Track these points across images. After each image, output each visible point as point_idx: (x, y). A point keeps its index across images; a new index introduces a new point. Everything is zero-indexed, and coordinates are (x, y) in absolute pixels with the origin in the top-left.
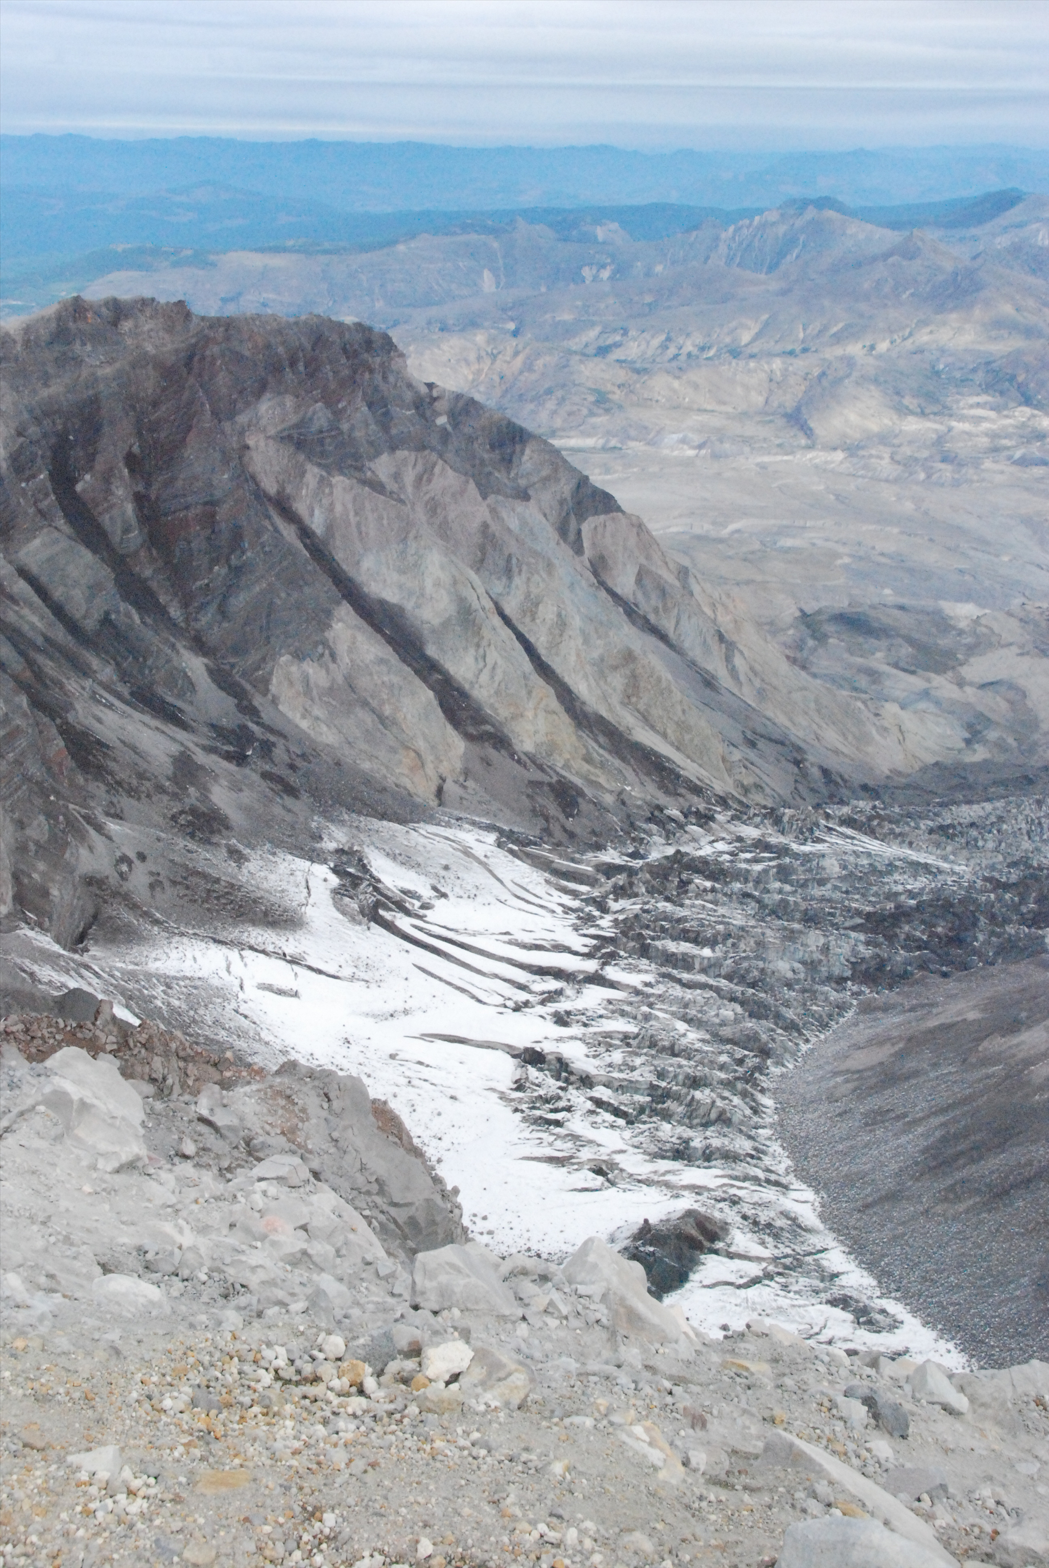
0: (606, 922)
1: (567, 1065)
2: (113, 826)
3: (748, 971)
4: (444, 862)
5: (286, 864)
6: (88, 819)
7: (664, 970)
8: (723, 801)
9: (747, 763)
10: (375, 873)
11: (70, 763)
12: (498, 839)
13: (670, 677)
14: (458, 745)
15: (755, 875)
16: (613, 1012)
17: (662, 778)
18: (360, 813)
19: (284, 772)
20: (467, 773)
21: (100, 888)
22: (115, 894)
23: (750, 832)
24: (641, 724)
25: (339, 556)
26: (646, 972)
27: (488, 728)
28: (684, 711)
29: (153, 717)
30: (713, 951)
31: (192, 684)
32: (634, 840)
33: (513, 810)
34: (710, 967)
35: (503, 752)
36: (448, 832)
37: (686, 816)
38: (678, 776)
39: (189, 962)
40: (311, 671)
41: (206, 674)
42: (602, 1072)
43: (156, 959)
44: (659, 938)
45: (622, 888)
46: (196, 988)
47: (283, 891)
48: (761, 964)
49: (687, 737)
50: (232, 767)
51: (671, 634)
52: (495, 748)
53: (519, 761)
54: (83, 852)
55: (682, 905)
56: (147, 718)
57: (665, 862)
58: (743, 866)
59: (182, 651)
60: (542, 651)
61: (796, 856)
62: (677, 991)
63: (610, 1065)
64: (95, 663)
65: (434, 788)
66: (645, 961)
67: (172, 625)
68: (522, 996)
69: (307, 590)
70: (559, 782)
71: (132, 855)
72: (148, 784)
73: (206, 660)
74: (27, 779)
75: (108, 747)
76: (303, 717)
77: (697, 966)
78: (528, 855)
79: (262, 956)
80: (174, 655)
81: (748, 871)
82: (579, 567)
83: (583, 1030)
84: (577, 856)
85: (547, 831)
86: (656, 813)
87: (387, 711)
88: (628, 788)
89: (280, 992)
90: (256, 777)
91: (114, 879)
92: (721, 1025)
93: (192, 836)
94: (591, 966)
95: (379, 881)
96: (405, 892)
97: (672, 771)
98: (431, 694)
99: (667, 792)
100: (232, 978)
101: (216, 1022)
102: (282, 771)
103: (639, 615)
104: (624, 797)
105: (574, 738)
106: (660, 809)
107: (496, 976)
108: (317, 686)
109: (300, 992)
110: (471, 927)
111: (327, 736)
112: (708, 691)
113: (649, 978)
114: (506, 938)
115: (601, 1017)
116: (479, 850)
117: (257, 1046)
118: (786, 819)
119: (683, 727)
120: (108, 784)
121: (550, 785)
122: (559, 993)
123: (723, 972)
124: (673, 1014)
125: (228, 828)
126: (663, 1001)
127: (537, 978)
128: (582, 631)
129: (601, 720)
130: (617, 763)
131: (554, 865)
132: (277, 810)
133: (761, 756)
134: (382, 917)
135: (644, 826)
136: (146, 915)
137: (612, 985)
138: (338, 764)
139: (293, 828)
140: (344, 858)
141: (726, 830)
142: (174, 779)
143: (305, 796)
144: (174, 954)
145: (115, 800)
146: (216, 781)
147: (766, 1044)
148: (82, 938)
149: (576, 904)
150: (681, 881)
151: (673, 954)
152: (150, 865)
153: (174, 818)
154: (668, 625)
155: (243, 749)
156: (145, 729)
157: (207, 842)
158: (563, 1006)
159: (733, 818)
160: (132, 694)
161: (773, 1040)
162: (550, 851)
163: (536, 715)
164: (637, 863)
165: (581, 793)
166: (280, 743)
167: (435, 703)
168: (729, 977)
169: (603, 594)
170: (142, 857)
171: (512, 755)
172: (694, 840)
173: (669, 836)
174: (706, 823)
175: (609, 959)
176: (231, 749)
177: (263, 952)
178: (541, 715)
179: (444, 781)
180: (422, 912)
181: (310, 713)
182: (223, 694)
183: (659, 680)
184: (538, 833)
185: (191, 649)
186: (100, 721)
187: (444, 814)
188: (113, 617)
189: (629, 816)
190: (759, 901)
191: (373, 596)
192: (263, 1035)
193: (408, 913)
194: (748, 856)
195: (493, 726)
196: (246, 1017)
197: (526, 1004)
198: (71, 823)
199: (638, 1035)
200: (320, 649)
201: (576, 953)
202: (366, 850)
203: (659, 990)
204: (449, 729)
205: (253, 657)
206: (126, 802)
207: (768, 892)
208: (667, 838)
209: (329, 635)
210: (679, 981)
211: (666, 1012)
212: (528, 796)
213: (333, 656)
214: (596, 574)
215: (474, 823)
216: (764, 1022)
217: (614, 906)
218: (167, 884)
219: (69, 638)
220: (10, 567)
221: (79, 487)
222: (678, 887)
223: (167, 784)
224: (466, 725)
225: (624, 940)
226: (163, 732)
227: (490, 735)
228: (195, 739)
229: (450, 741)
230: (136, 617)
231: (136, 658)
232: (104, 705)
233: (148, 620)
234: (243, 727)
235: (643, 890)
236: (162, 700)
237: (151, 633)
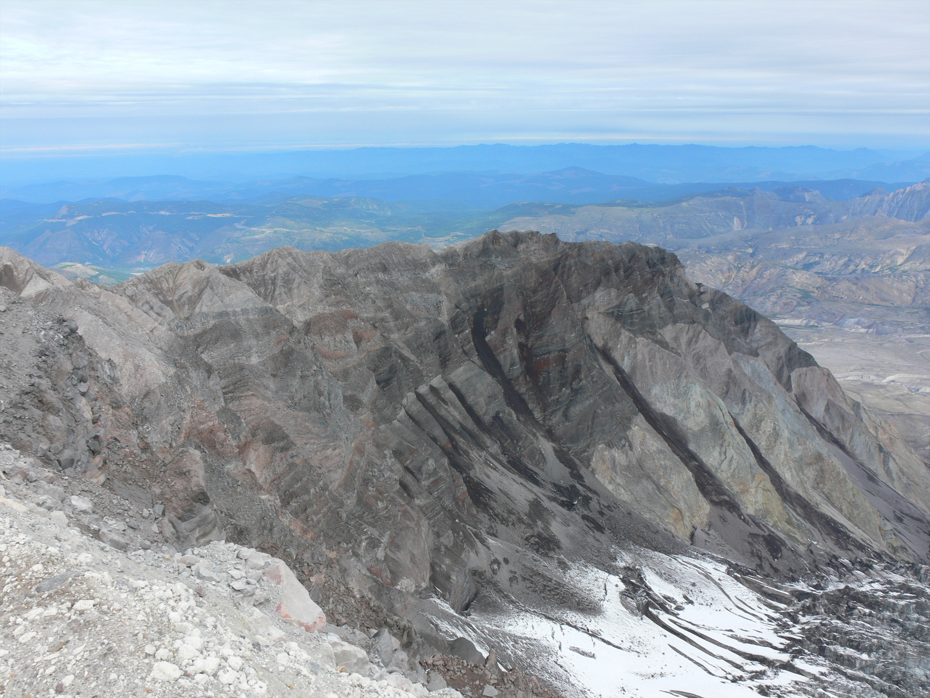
0: (796, 629)
2: (491, 541)
3: (893, 673)
4: (692, 581)
5: (593, 573)
6: (476, 535)
7: (834, 665)
8: (879, 556)
9: (896, 533)
10: (648, 584)
11: (469, 500)
12: (728, 569)
13: (845, 472)
14: (706, 507)
15: (900, 607)
16: (799, 690)
17: (838, 538)
18: (641, 546)
20: (710, 525)
21: (480, 578)
22: (489, 582)
23: (897, 578)
24: (825, 501)
25: (638, 385)
26: (822, 665)
27: (726, 498)
28: (854, 495)
29: (520, 477)
30: (869, 656)
31: (544, 458)
32: (817, 577)
33: (738, 551)
34: (867, 666)
35: (734, 513)
36: (696, 562)
37: (853, 564)
38: (849, 537)
39: (530, 628)
40: (616, 455)
41: (553, 452)
43: (510, 625)
44: (832, 644)
45: (808, 608)
46: (532, 645)
47: (590, 590)
48: (903, 669)
49: (856, 512)
50: (564, 511)
51: (847, 445)
52: (729, 510)
53: (744, 520)
54: (472, 555)
55: (848, 623)
56: (516, 477)
57: (838, 593)
58: (892, 600)
59: (540, 438)
60: (763, 452)
62: (844, 681)
64: (488, 442)
65: (688, 533)
66: (821, 658)
67: (535, 422)
68: (738, 673)
69: (618, 405)
70: (769, 535)
71: (501, 559)
72: (513, 517)
73: (554, 445)
74: (444, 508)
75: (492, 493)
76: (610, 483)
77: (858, 665)
78: (747, 581)
79: (574, 629)
80: (535, 441)
81: (894, 604)
82: (788, 399)
84: (779, 584)
85: (760, 566)
86: (833, 560)
87: (662, 482)
88: (815, 543)
89: (583, 653)
90: (578, 518)
91: (489, 574)
93: (537, 551)
94: (785, 657)
95: (650, 589)
96: (667, 598)
97: (845, 534)
98: (690, 474)
99: (841, 548)
100: (555, 641)
101: (543, 668)
102: (595, 515)
103: (827, 432)
104: (812, 548)
105: (781, 507)
106: (836, 558)
107: (722, 658)
108: (620, 463)
109: (596, 655)
110: (707, 625)
111: (624, 496)
112: (871, 483)
113: (824, 670)
114: (730, 633)
115: (790, 692)
116: (715, 575)
117: (567, 686)
118: (922, 571)
119: (853, 505)
120: (489, 515)
121: (763, 536)
122: (763, 673)
123: (876, 671)
125: (559, 548)
126: (833, 687)
127: (749, 662)
128: (789, 440)
129: (798, 497)
130: (808, 525)
131: (764, 589)
132: (590, 540)
133: (906, 528)
134: (650, 612)
135: (825, 568)
136: (506, 596)
137: (799, 672)
138: (629, 514)
139: (599, 551)
140: (629, 573)
141: (881, 576)
142: (529, 515)
143: (607, 532)
144: (521, 623)
145: (493, 525)
146: (554, 518)
148: (467, 607)
149: (777, 616)
150: (849, 607)
151: (841, 655)
152: (511, 567)
153: (527, 539)
154: (845, 439)
155: (572, 499)
156: (514, 483)
157: (546, 555)
158: (765, 682)
159: (885, 568)
160: (508, 462)
162: (761, 580)
163: (756, 491)
164: (819, 593)
165: (784, 544)
166: (595, 498)
167: (693, 479)
168: (880, 675)
169: (803, 417)
170: (506, 561)
171: (740, 515)
172: (858, 580)
173: (841, 576)
174: (867, 570)
175: (797, 654)
176: (565, 499)
177: (575, 627)
178: (760, 491)
179: (696, 529)
180: (676, 612)
181: (614, 481)
182: (562, 465)
183: (838, 473)
184: (754, 567)
185: (545, 437)
186: (488, 476)
187: (695, 550)
188: (501, 415)
189: (815, 561)
190: (902, 625)
191: (658, 411)
192: (571, 680)
193: (667, 611)
194: (895, 594)
195: (729, 496)
196: (561, 667)
197: (741, 678)
198: (466, 536)
200: (623, 442)
201: (775, 648)
202: (644, 569)
203: (831, 678)
204: (701, 497)
205: (582, 444)
206: (500, 528)
207: (909, 619)
208: (840, 577)
209: (629, 433)
210: (845, 674)
211: (835, 694)
212: (749, 543)
213: (631, 447)
214: (799, 404)
215: (713, 558)
218: (520, 579)
219: (475, 426)
220: (445, 383)
221: (487, 338)
222: (847, 611)
223: (525, 518)
224: (711, 495)
225: (809, 642)
226: (525, 486)
227: (726, 502)
228: (544, 492)
229: (700, 504)
230: (514, 416)
231: (512, 441)
232: (492, 467)
233: (521, 418)
234: (572, 487)
235: (823, 611)
236: (527, 468)
237: (522, 426)
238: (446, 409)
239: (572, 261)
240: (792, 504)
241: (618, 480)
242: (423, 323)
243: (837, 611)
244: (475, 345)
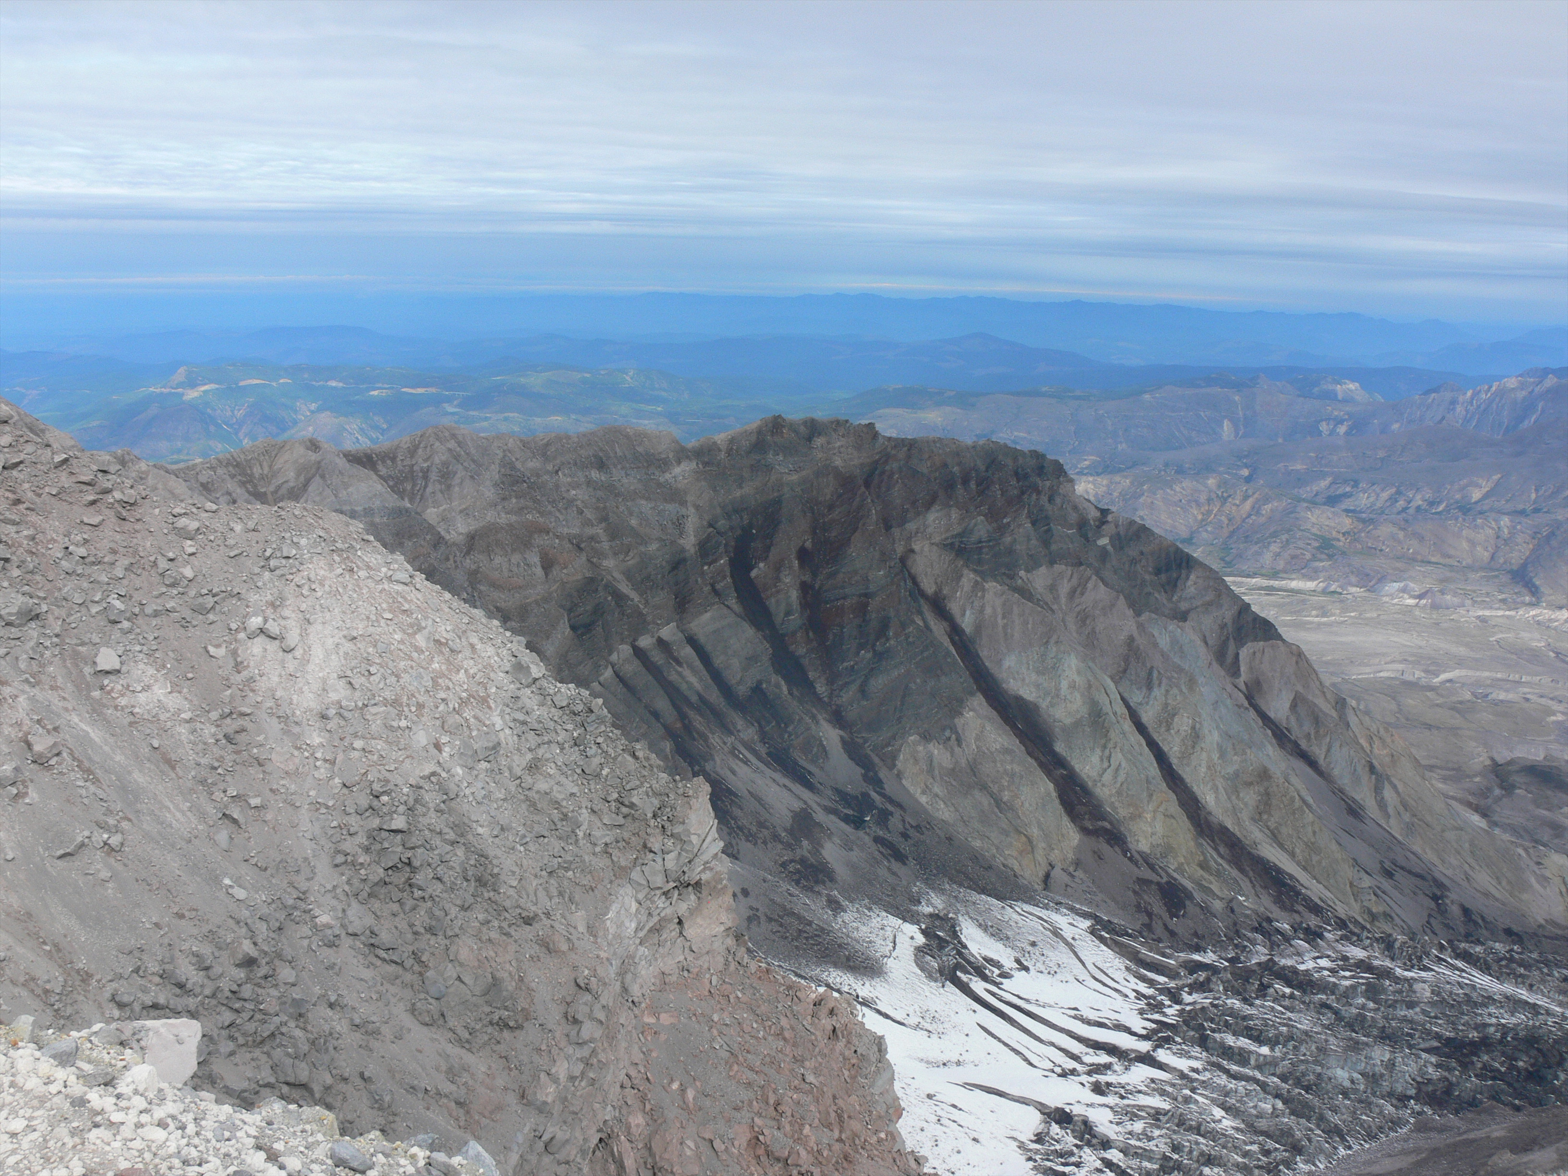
0: (1173, 1010)
1: (1091, 1128)
3: (1304, 1075)
4: (1033, 939)
5: (879, 920)
7: (1214, 1059)
9: (1377, 892)
10: (963, 939)
12: (1092, 926)
14: (1073, 836)
16: (1154, 1090)
18: (961, 885)
19: (896, 839)
20: (1078, 864)
23: (1357, 953)
24: (1268, 840)
26: (1197, 1059)
27: (1106, 825)
28: (1315, 833)
29: (783, 775)
30: (1273, 1050)
31: (825, 751)
32: (1235, 946)
33: (1117, 903)
34: (1265, 1063)
35: (1117, 848)
36: (1045, 914)
37: (1295, 931)
38: (1298, 894)
40: (936, 750)
41: (840, 745)
42: (1121, 1138)
44: (1220, 1031)
45: (1202, 984)
47: (870, 942)
48: (1319, 1070)
49: (1316, 858)
50: (848, 829)
51: (1321, 761)
52: (1109, 843)
53: (1131, 858)
55: (1252, 1005)
56: (777, 776)
57: (1255, 967)
58: (1336, 981)
59: (822, 722)
60: (1173, 760)
61: (1397, 980)
62: (1223, 1080)
63: (1130, 1133)
64: (740, 724)
65: (1041, 873)
66: (1198, 1049)
67: (817, 698)
68: (1071, 1065)
69: (944, 680)
70: (1168, 883)
71: (737, 890)
72: (766, 832)
73: (842, 733)
75: (736, 796)
76: (924, 793)
77: (1252, 1062)
78: (1118, 944)
80: (813, 727)
81: (1337, 985)
83: (1117, 1100)
84: (1169, 951)
85: (1147, 926)
86: (1265, 924)
87: (1005, 796)
88: (1241, 898)
90: (868, 840)
92: (1257, 1117)
93: (798, 882)
94: (1144, 1046)
95: (965, 946)
96: (988, 960)
97: (1292, 888)
102: (894, 838)
103: (1289, 740)
104: (1234, 905)
105: (1192, 844)
106: (1270, 921)
107: (1052, 1044)
108: (940, 766)
110: (1043, 1001)
111: (944, 813)
112: (1351, 819)
113: (1197, 1065)
114: (1073, 1013)
115: (1140, 1092)
116: (1070, 934)
119: (1313, 848)
121: (1159, 884)
122: (1108, 1066)
123: (1278, 1072)
124: (1213, 1100)
125: (832, 882)
126: (1205, 1088)
127: (1091, 1051)
128: (1219, 747)
129: (1225, 831)
130: (1234, 872)
132: (883, 872)
133: (1396, 887)
134: (958, 978)
137: (1161, 1066)
138: (950, 838)
139: (894, 889)
140: (938, 923)
141: (1332, 948)
142: (790, 831)
143: (911, 864)
145: (734, 842)
146: (830, 838)
147: (1300, 1141)
149: (1149, 992)
150: (1263, 984)
151: (1230, 1047)
153: (783, 865)
154: (1318, 751)
155: (862, 814)
156: (774, 785)
157: (810, 889)
158: (1107, 1078)
159: (1344, 938)
160: (768, 753)
161: (1310, 1140)
162: (1143, 944)
163: (1154, 818)
165: (1190, 896)
166: (897, 813)
167: (1057, 795)
168: (1284, 1078)
169: (1252, 715)
170: (745, 893)
171: (1125, 851)
172: (1298, 954)
174: (1314, 940)
175: (1164, 1042)
176: (850, 812)
178: (1161, 818)
179: (1053, 868)
180: (999, 979)
181: (930, 790)
182: (851, 763)
184: (1137, 926)
185: (830, 721)
187: (1046, 896)
188: (764, 686)
189: (1235, 924)
190: (1337, 1013)
191: (1010, 692)
193: (985, 978)
194: (1346, 974)
195: (1111, 823)
197: (1073, 1072)
199: (1169, 1111)
200: (948, 734)
201: (1134, 1034)
202: (961, 919)
203: (1206, 1076)
204: (1066, 820)
205: (886, 734)
206: (744, 846)
207: (1350, 1005)
209: (959, 721)
210: (1226, 1071)
211: (1207, 1097)
212: (1135, 892)
213: (960, 741)
214: (1248, 696)
215: (1073, 909)
216: (1303, 1121)
217: (1187, 998)
218: (763, 919)
219: (722, 699)
220: (680, 635)
221: (753, 573)
222: (1258, 990)
223: (783, 834)
224: (1084, 819)
225: (1185, 1028)
226: (790, 790)
227: (1106, 831)
228: (818, 800)
229: (1064, 831)
230: (785, 689)
231: (778, 724)
232: (741, 760)
233: (796, 693)
234: (865, 795)
235: (1221, 988)
236: (796, 763)
237: (795, 703)
238: (679, 674)
239: (895, 465)
240: (1213, 841)
241: (937, 789)
242: (653, 547)
243: (1245, 990)
244: (734, 582)
